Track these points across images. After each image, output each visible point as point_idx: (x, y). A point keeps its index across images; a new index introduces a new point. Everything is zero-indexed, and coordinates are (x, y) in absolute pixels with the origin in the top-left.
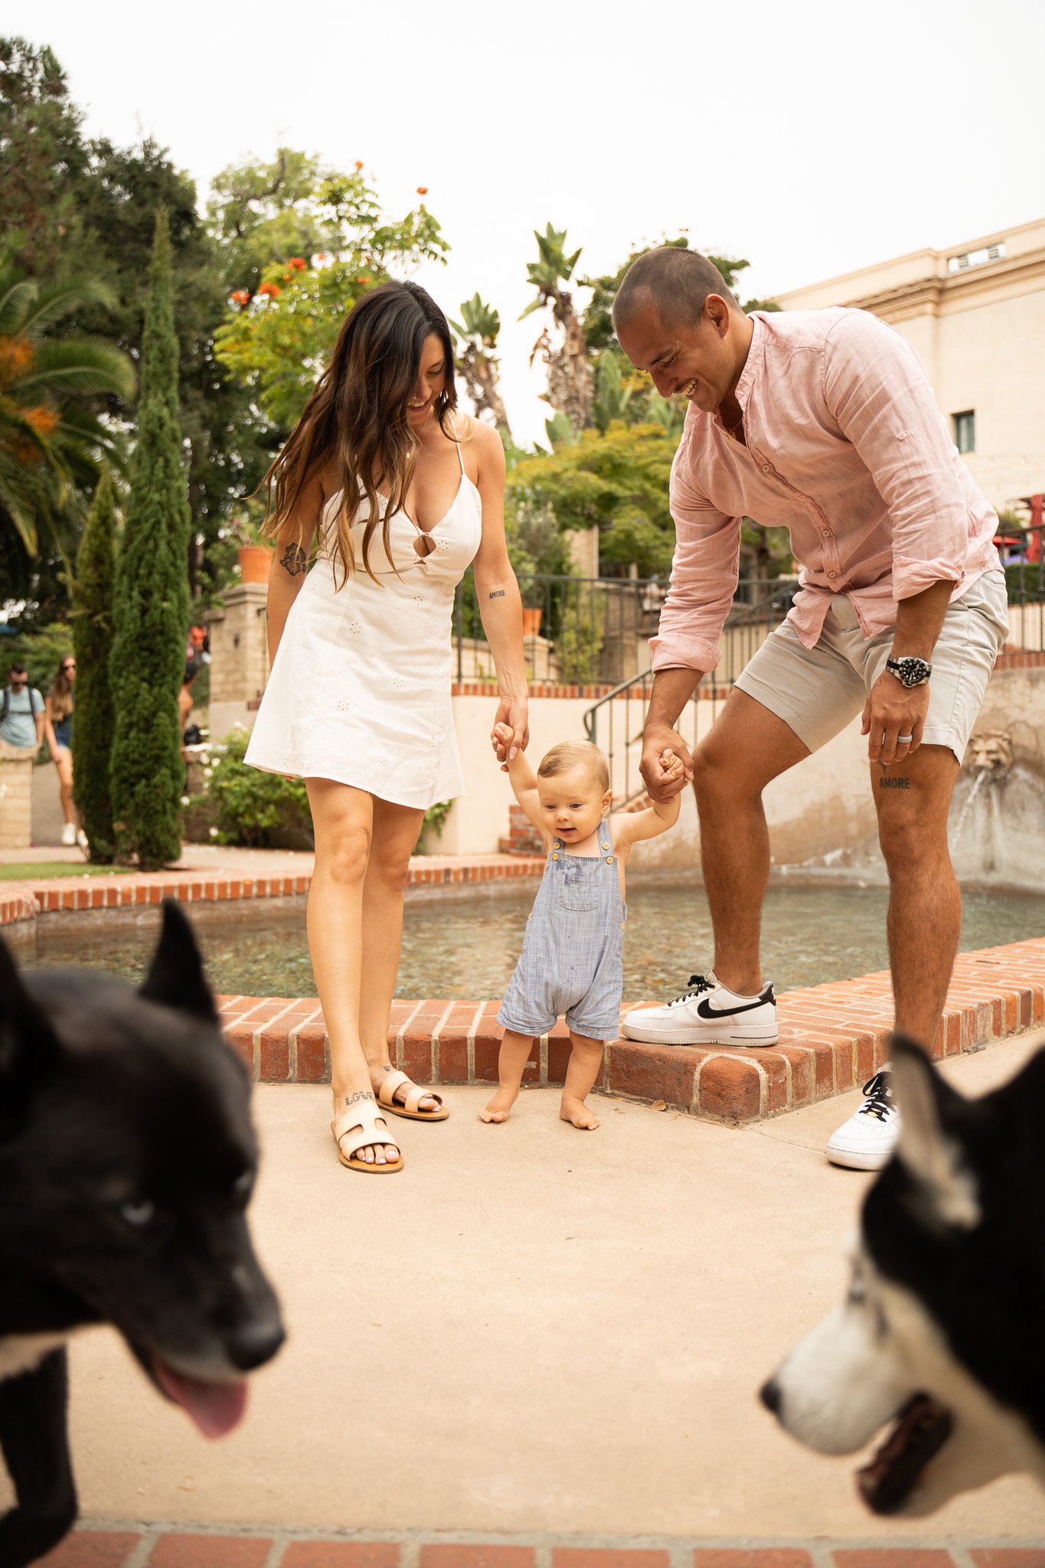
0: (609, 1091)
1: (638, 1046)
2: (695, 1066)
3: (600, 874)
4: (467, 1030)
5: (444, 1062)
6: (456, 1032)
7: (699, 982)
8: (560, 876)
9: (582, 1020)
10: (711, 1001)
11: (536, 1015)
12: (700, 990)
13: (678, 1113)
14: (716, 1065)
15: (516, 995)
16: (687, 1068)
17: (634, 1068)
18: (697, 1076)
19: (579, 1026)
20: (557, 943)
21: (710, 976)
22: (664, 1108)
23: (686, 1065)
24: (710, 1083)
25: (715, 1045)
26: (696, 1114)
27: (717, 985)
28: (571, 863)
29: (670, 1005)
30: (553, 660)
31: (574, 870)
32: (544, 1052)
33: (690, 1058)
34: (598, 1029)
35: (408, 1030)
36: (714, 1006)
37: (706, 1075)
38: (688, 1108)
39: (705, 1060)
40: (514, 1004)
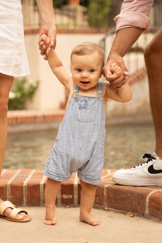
0: (106, 208)
1: (120, 187)
2: (146, 195)
3: (96, 105)
4: (40, 181)
5: (29, 196)
6: (35, 181)
7: (149, 157)
8: (77, 105)
9: (87, 175)
10: (154, 165)
11: (62, 171)
12: (149, 160)
13: (138, 218)
14: (156, 195)
15: (52, 161)
16: (143, 197)
17: (118, 197)
18: (147, 200)
19: (86, 178)
20: (74, 137)
21: (154, 154)
22: (132, 215)
23: (142, 195)
24: (153, 204)
25: (156, 187)
26: (147, 218)
27: (157, 158)
28: (82, 99)
29: (135, 168)
30: (86, 17)
31: (84, 103)
32: (76, 190)
33: (144, 192)
34: (95, 180)
35: (12, 182)
36: (156, 168)
37: (152, 199)
38: (144, 215)
39: (151, 193)
40: (51, 165)
